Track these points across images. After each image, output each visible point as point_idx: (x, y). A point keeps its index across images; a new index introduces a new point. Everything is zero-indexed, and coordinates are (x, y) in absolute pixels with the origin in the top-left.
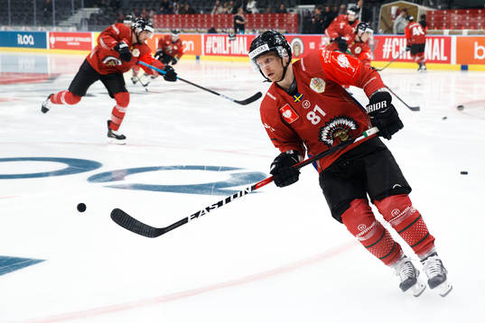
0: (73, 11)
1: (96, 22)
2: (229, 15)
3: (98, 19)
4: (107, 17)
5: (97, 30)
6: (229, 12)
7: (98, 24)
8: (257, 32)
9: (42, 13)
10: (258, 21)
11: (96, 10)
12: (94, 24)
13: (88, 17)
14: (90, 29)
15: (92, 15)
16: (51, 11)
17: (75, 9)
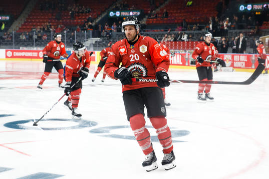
0: (86, 39)
1: (98, 45)
2: (171, 42)
3: (99, 44)
4: (104, 43)
5: (98, 50)
6: (172, 40)
7: (99, 47)
8: (187, 51)
9: (69, 41)
10: (188, 45)
11: (98, 39)
12: (97, 47)
13: (94, 43)
14: (95, 50)
15: (96, 42)
16: (74, 39)
17: (87, 38)
